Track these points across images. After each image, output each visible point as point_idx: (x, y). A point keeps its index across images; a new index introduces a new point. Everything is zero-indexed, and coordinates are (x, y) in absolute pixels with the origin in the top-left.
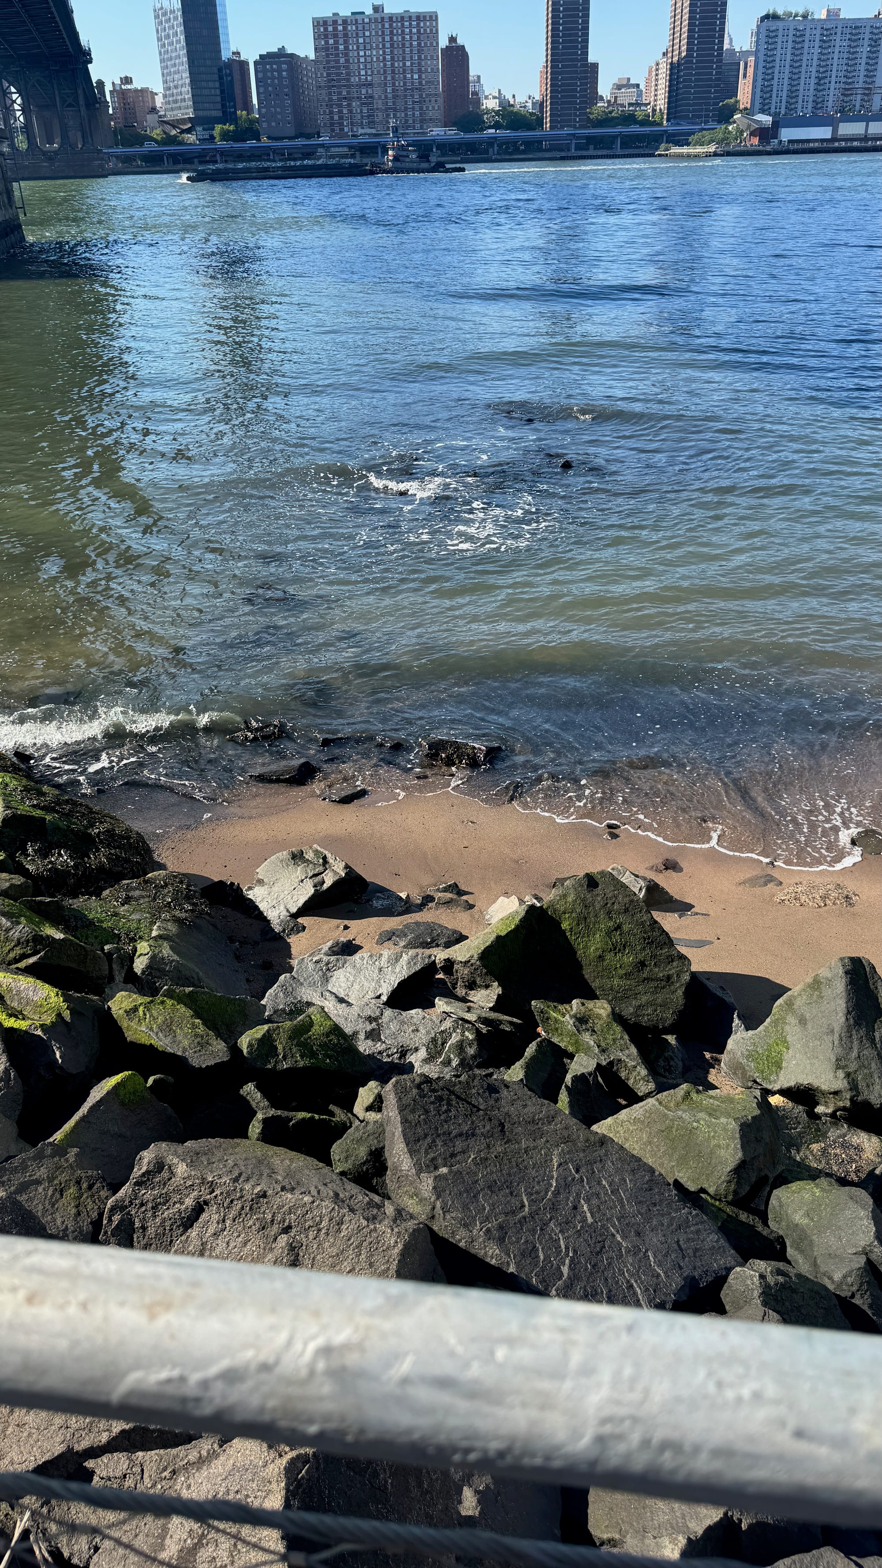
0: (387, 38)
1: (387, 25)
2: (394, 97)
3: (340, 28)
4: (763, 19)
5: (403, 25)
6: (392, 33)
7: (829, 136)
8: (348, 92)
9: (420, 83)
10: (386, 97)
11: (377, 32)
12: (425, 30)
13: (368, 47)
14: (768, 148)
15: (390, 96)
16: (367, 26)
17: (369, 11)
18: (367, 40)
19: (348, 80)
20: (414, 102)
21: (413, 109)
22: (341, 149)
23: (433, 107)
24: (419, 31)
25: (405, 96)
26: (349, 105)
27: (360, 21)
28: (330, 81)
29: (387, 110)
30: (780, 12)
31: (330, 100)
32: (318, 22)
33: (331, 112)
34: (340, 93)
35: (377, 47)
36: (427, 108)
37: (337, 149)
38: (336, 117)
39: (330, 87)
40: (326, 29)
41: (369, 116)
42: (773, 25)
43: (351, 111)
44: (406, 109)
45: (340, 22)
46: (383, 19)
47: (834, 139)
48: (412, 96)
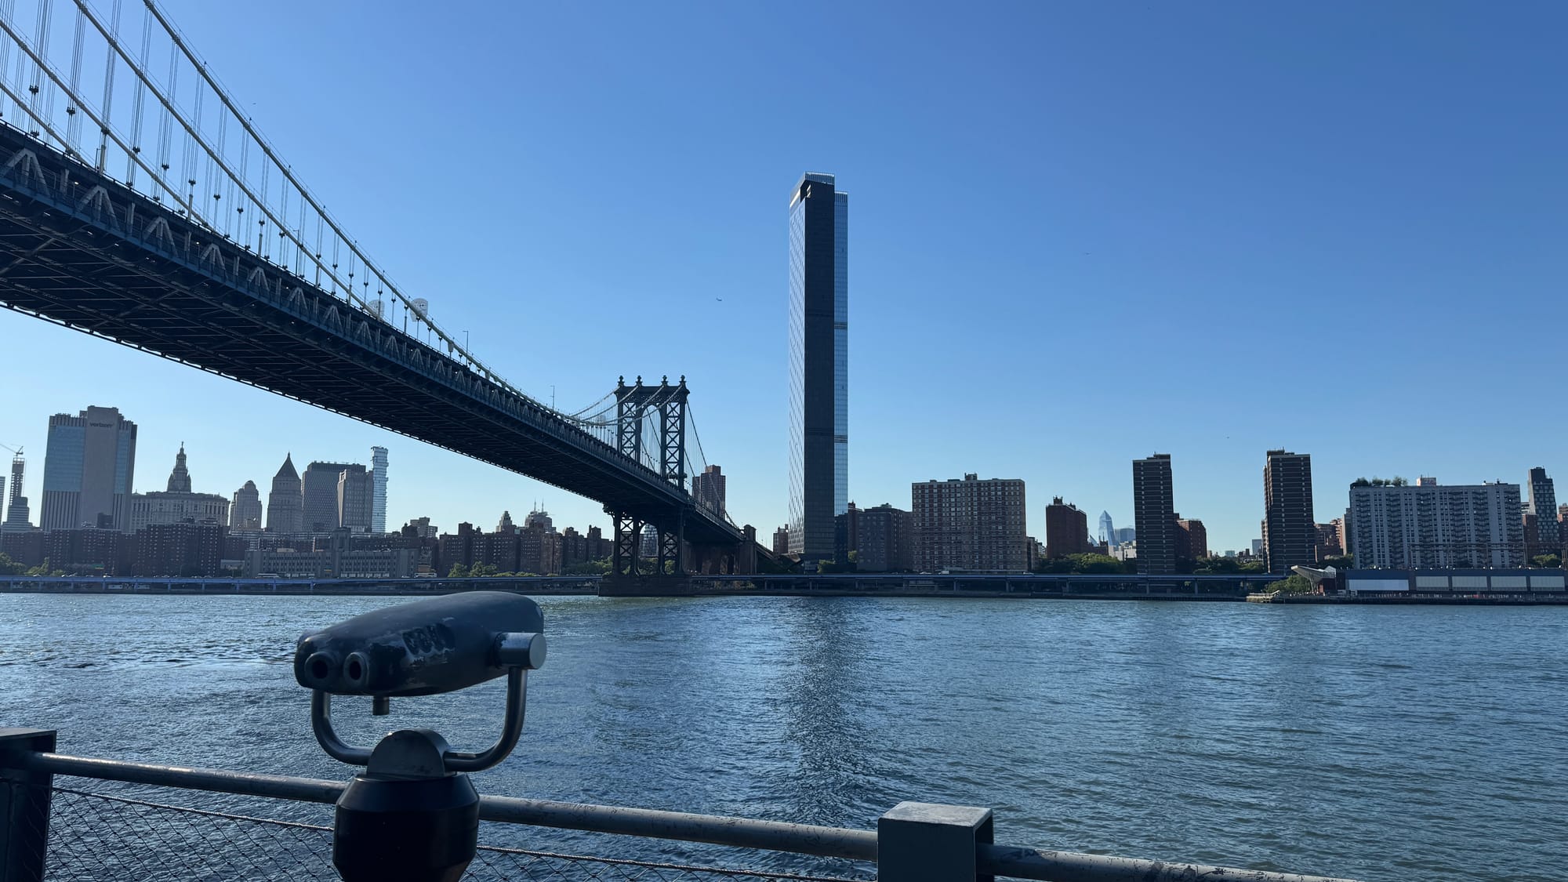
0: (975, 499)
1: (975, 489)
2: (980, 543)
3: (935, 491)
4: (1353, 486)
5: (989, 489)
6: (979, 494)
7: (1407, 588)
8: (940, 539)
9: (1005, 533)
10: (973, 542)
11: (966, 495)
12: (1010, 493)
13: (959, 504)
14: (1334, 597)
15: (976, 542)
16: (958, 490)
17: (963, 479)
18: (958, 500)
19: (940, 529)
20: (998, 547)
21: (997, 552)
22: (927, 582)
23: (1017, 552)
24: (1003, 494)
25: (990, 542)
26: (941, 548)
27: (953, 486)
28: (924, 529)
29: (973, 552)
30: (1369, 480)
31: (924, 543)
32: (917, 487)
33: (924, 553)
34: (932, 539)
35: (967, 504)
36: (1011, 552)
37: (923, 582)
38: (928, 557)
39: (923, 534)
40: (923, 492)
41: (957, 557)
42: (1363, 491)
43: (941, 553)
44: (991, 553)
45: (935, 486)
46: (972, 484)
47: (1411, 592)
48: (997, 542)
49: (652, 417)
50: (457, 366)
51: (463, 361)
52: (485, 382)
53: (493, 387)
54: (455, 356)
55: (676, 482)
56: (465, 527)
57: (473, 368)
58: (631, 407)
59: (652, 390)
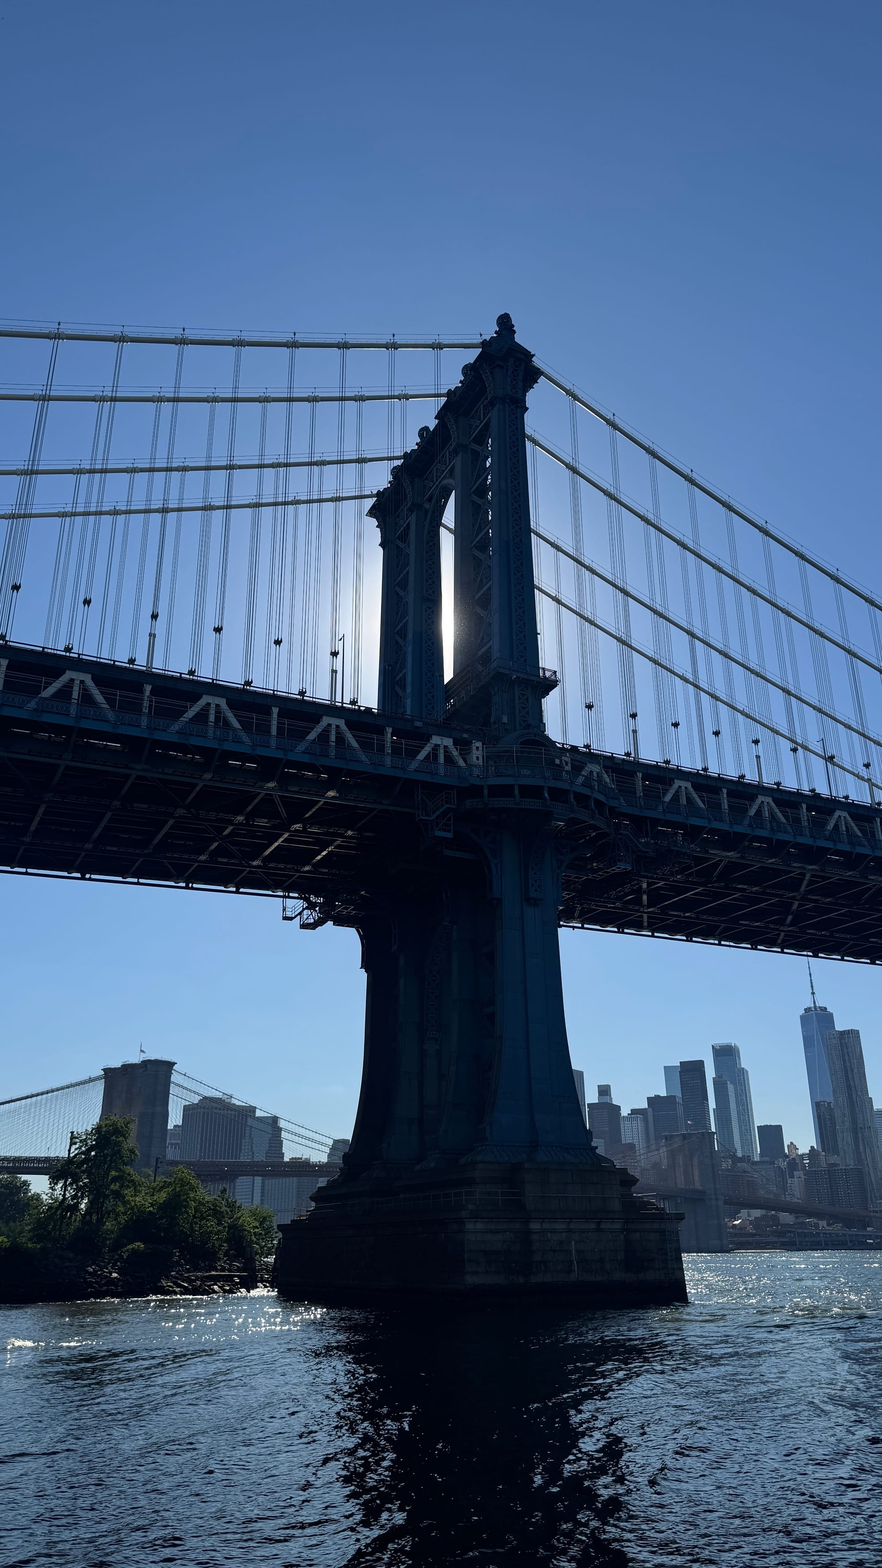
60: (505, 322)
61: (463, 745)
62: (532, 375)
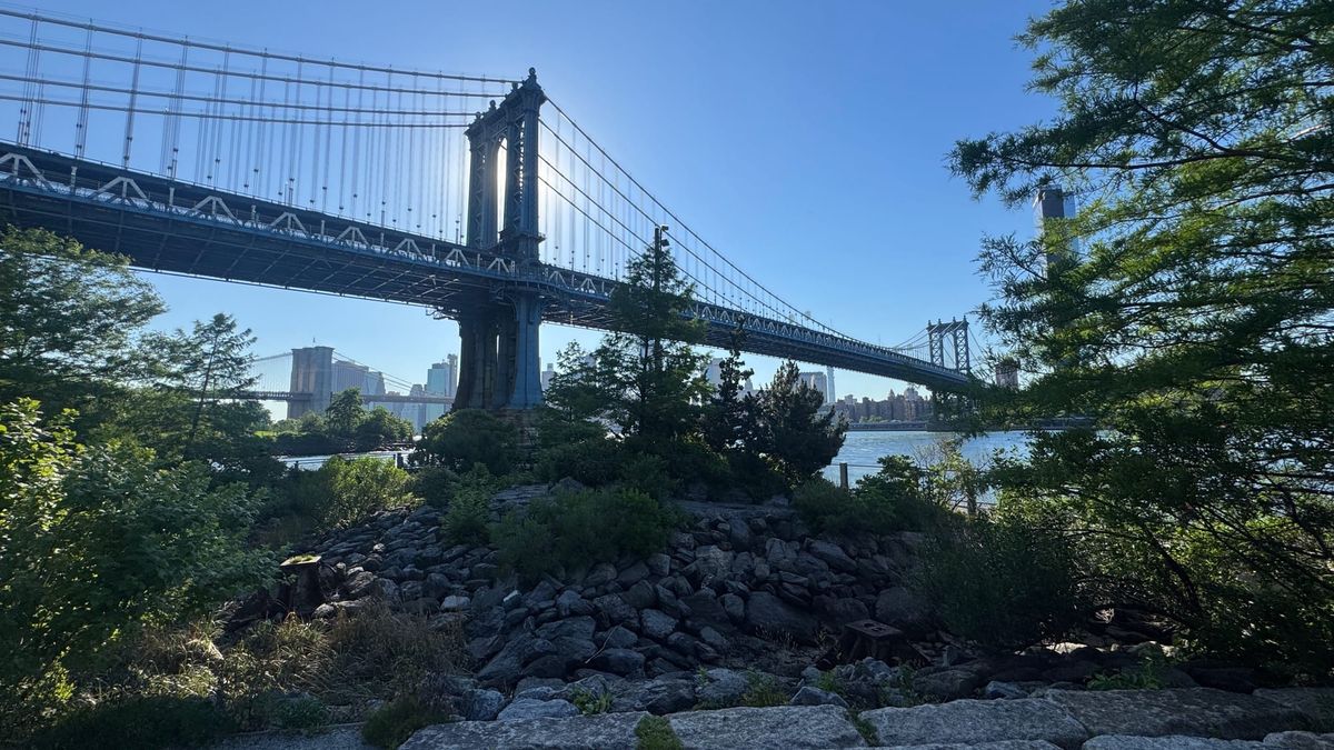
49: (948, 339)
50: (827, 336)
51: (831, 333)
52: (842, 340)
53: (846, 341)
54: (826, 331)
55: (965, 372)
56: (865, 399)
57: (836, 335)
58: (936, 336)
59: (947, 325)
60: (532, 71)
61: (508, 263)
62: (543, 99)
